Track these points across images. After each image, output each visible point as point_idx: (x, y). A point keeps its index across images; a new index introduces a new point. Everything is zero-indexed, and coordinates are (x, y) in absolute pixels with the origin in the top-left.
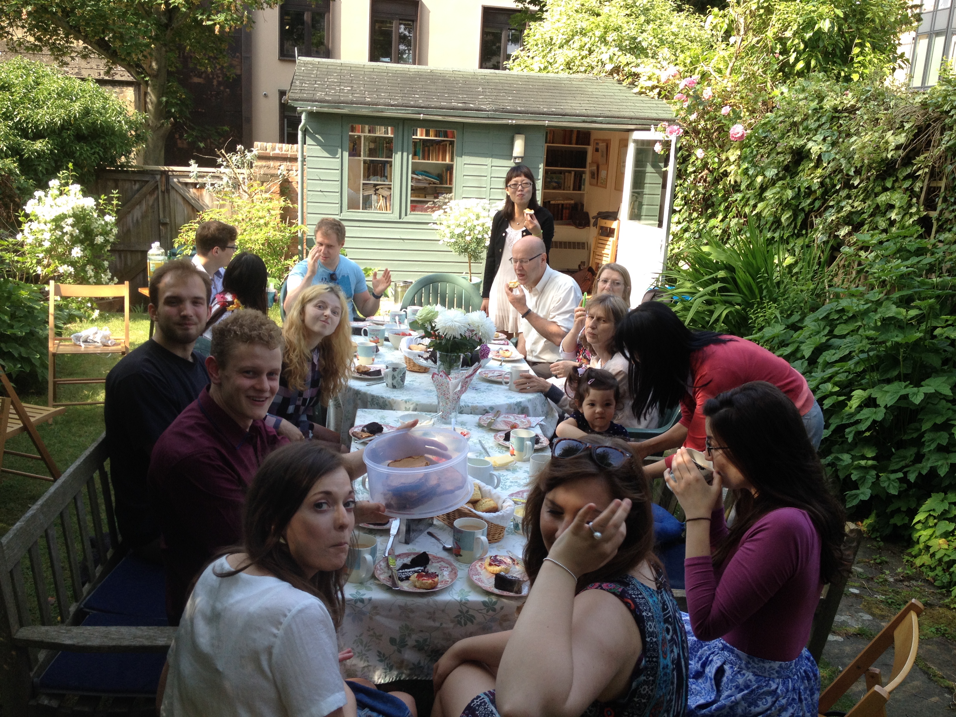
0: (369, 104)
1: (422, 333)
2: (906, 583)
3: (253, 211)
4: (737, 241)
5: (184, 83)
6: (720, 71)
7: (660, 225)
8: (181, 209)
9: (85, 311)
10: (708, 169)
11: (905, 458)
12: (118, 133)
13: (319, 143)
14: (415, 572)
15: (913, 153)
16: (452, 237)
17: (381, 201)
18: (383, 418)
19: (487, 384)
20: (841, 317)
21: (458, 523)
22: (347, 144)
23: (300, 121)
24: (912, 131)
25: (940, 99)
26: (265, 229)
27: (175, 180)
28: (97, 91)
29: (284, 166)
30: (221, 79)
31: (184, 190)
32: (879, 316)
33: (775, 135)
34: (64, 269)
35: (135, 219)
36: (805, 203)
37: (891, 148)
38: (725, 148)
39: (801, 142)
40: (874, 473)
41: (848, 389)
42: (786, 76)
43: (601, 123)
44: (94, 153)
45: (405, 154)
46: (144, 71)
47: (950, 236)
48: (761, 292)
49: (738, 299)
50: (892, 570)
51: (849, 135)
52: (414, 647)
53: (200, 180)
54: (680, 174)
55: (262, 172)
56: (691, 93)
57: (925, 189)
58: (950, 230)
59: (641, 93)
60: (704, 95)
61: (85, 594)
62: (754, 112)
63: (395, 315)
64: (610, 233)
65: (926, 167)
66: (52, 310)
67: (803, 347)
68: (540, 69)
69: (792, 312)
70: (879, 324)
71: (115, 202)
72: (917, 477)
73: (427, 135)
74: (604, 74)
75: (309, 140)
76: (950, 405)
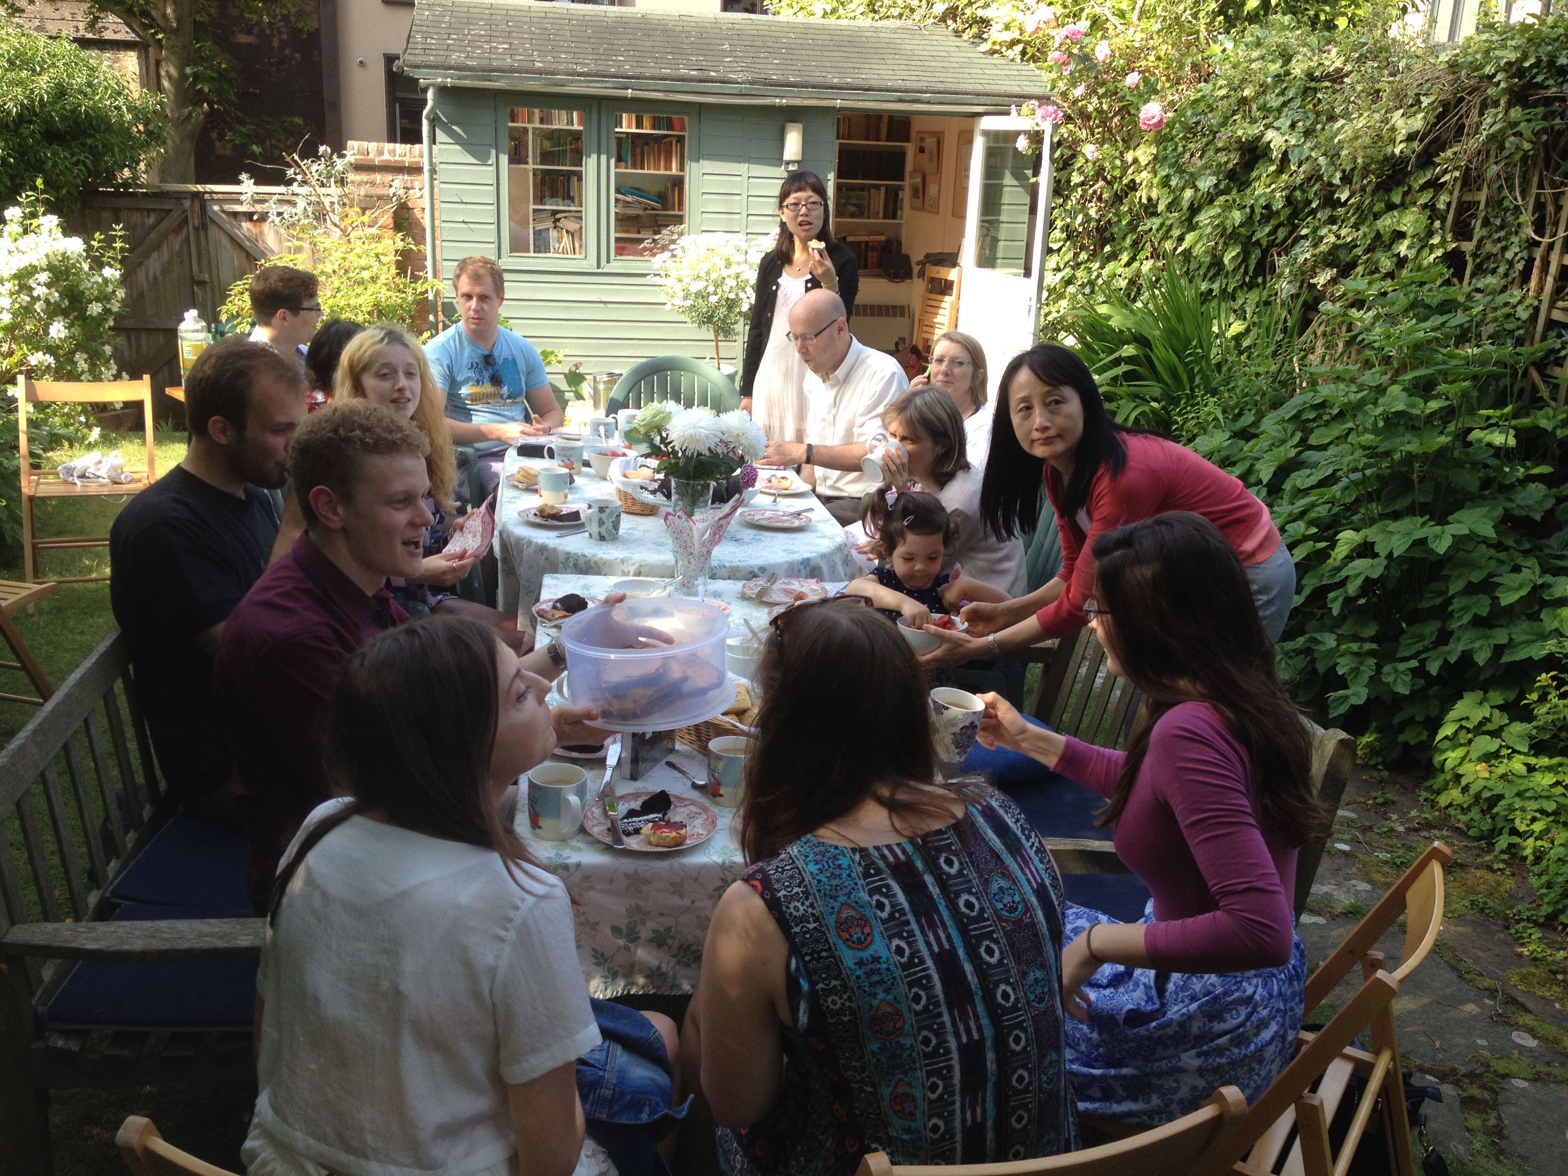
0: (540, 72)
1: (644, 448)
2: (1424, 833)
3: (351, 257)
4: (1153, 296)
5: (224, 42)
6: (1122, 14)
7: (1027, 273)
8: (228, 257)
9: (77, 430)
10: (1105, 179)
11: (1421, 638)
12: (115, 128)
13: (458, 140)
14: (649, 821)
15: (1434, 146)
16: (686, 298)
17: (565, 239)
18: (586, 587)
19: (753, 532)
20: (1319, 417)
21: (715, 745)
22: (505, 142)
23: (424, 102)
24: (1436, 108)
25: (1478, 56)
26: (372, 288)
27: (216, 208)
28: (77, 56)
29: (399, 181)
30: (285, 37)
31: (231, 225)
32: (1380, 410)
33: (1214, 119)
34: (37, 358)
35: (151, 275)
36: (1262, 233)
37: (1399, 138)
38: (1133, 144)
39: (1254, 130)
40: (1372, 662)
41: (1331, 532)
42: (1230, 24)
43: (929, 103)
44: (77, 163)
45: (604, 158)
46: (153, 23)
47: (1494, 281)
48: (1191, 379)
49: (1157, 392)
50: (1403, 814)
51: (1332, 118)
52: (651, 941)
53: (258, 208)
54: (1060, 189)
55: (362, 193)
56: (1075, 51)
57: (1453, 206)
58: (1494, 272)
59: (993, 52)
60: (1097, 54)
61: (111, 875)
62: (1178, 83)
63: (599, 425)
64: (946, 288)
65: (1456, 169)
66: (23, 425)
67: (1258, 466)
68: (825, 13)
69: (1242, 410)
70: (1381, 424)
71: (118, 245)
72: (1441, 668)
73: (638, 127)
74: (932, 20)
75: (441, 136)
76: (1492, 552)
